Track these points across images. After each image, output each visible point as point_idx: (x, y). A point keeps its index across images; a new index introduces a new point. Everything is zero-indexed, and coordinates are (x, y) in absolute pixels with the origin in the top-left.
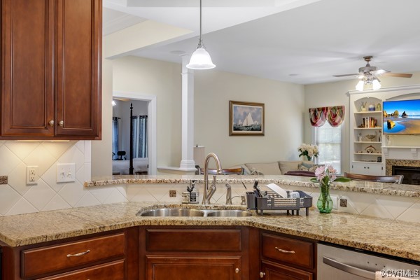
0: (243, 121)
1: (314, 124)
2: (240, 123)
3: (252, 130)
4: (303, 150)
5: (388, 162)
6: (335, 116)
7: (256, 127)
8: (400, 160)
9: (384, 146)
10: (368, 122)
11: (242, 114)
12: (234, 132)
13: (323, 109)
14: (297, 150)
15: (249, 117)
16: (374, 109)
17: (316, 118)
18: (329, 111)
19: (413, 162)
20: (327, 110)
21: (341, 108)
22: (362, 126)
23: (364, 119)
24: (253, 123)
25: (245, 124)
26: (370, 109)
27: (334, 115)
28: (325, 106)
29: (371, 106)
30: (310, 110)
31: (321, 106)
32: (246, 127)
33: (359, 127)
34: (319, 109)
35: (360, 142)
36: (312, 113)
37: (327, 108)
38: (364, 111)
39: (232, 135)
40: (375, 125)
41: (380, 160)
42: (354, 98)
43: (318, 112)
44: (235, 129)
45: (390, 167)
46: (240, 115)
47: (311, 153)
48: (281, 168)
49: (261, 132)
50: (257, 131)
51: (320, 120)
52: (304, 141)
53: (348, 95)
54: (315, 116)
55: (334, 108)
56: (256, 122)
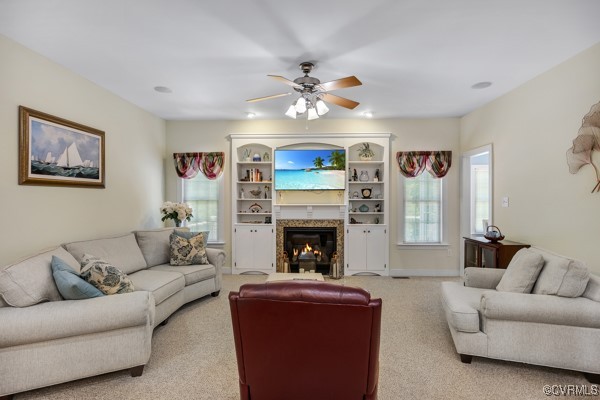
0: (57, 155)
1: (181, 175)
2: (49, 158)
3: (80, 175)
4: (170, 211)
5: (279, 222)
6: (213, 165)
7: (88, 171)
8: (293, 220)
9: (274, 203)
10: (253, 175)
11: (55, 141)
12: (31, 176)
13: (195, 155)
14: (159, 212)
15: (73, 150)
16: (260, 159)
17: (185, 166)
18: (203, 157)
19: (307, 221)
20: (201, 156)
21: (220, 155)
22: (247, 178)
23: (248, 171)
24: (82, 164)
25: (62, 163)
26: (255, 159)
27: (211, 163)
28: (198, 151)
29: (256, 156)
30: (175, 155)
31: (192, 150)
32: (65, 169)
33: (242, 180)
34: (188, 155)
35: (243, 199)
36: (178, 160)
37: (201, 154)
38: (249, 161)
39: (24, 181)
40: (261, 179)
41: (268, 220)
42: (237, 143)
43: (187, 159)
44: (36, 170)
45: (281, 229)
46: (49, 143)
47: (182, 215)
48: (140, 241)
49: (99, 181)
50: (90, 178)
51: (190, 170)
52: (166, 198)
53: (229, 139)
54: (182, 163)
55: (211, 155)
56: (87, 161)
